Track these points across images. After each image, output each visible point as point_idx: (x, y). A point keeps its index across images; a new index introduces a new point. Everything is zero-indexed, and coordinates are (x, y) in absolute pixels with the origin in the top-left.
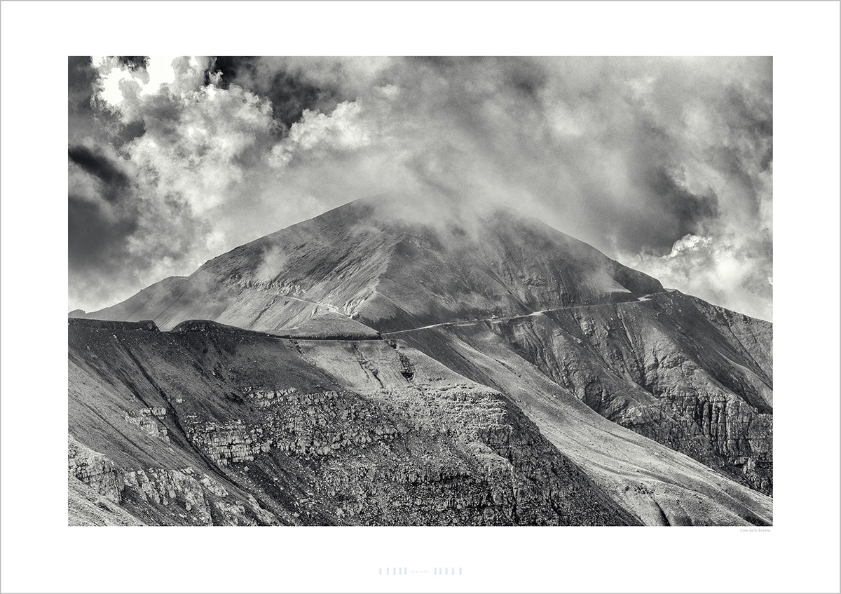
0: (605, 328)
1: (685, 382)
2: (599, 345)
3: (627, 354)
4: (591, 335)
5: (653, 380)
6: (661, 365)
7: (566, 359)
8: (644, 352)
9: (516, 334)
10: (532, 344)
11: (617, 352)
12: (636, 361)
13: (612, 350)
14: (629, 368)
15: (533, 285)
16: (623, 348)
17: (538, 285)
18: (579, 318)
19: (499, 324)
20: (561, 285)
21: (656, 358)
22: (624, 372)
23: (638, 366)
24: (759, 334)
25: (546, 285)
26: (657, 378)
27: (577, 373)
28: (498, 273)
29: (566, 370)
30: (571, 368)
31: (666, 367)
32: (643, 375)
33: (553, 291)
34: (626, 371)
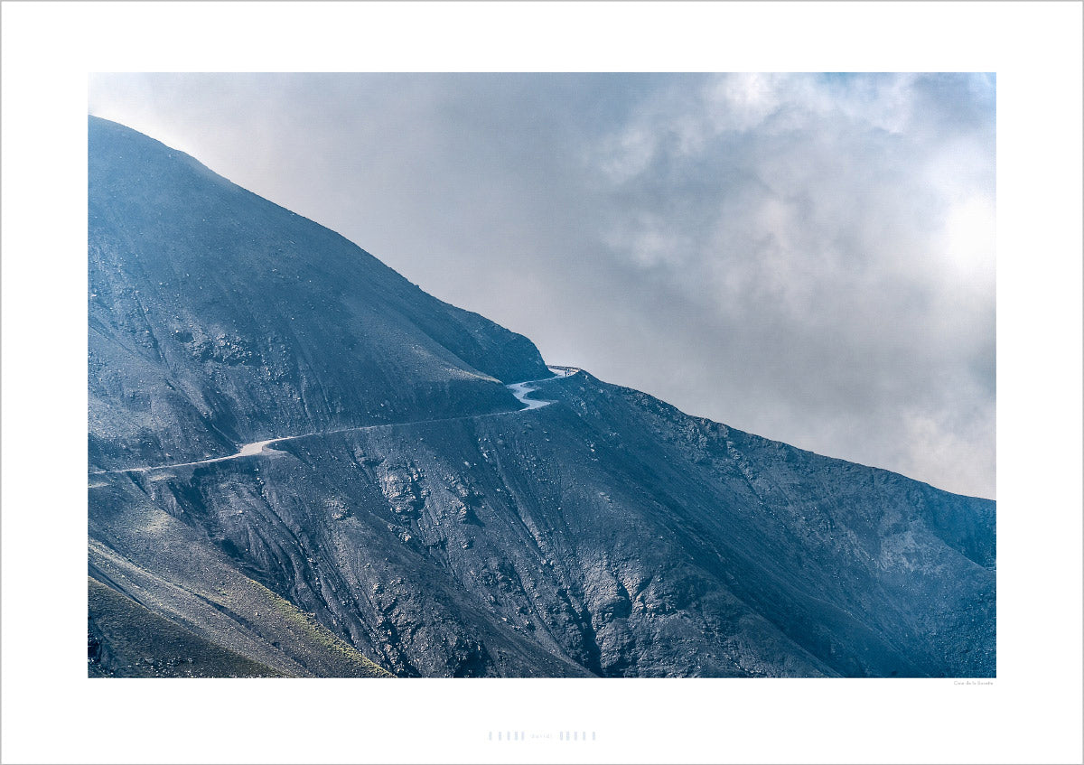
0: (453, 491)
1: (720, 658)
2: (443, 544)
3: (531, 573)
4: (417, 515)
5: (622, 651)
6: (637, 605)
7: (380, 590)
8: (579, 567)
9: (223, 515)
10: (274, 547)
11: (502, 568)
12: (562, 593)
13: (485, 559)
14: (544, 614)
15: (219, 359)
16: (516, 553)
17: (233, 361)
18: (373, 463)
19: (171, 485)
20: (300, 361)
21: (620, 584)
22: (531, 627)
23: (570, 610)
24: (840, 503)
25: (255, 361)
26: (632, 645)
27: (421, 634)
28: (114, 324)
29: (387, 625)
30: (401, 617)
31: (656, 611)
32: (589, 635)
33: (280, 380)
34: (537, 624)
